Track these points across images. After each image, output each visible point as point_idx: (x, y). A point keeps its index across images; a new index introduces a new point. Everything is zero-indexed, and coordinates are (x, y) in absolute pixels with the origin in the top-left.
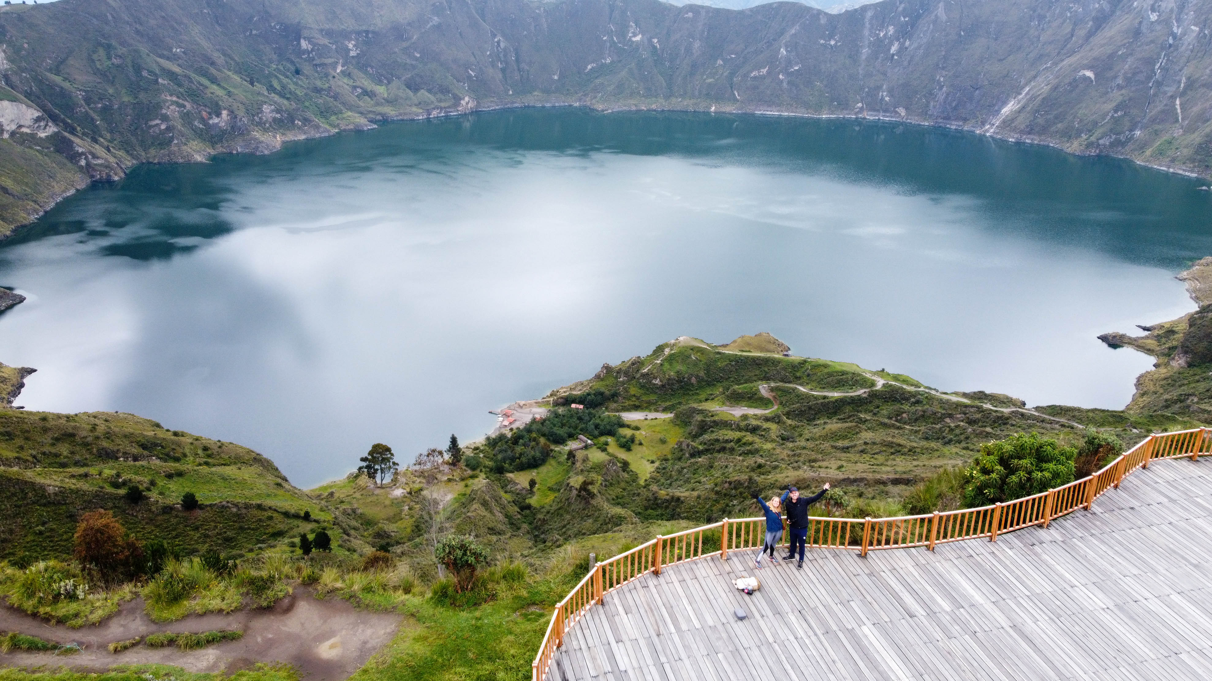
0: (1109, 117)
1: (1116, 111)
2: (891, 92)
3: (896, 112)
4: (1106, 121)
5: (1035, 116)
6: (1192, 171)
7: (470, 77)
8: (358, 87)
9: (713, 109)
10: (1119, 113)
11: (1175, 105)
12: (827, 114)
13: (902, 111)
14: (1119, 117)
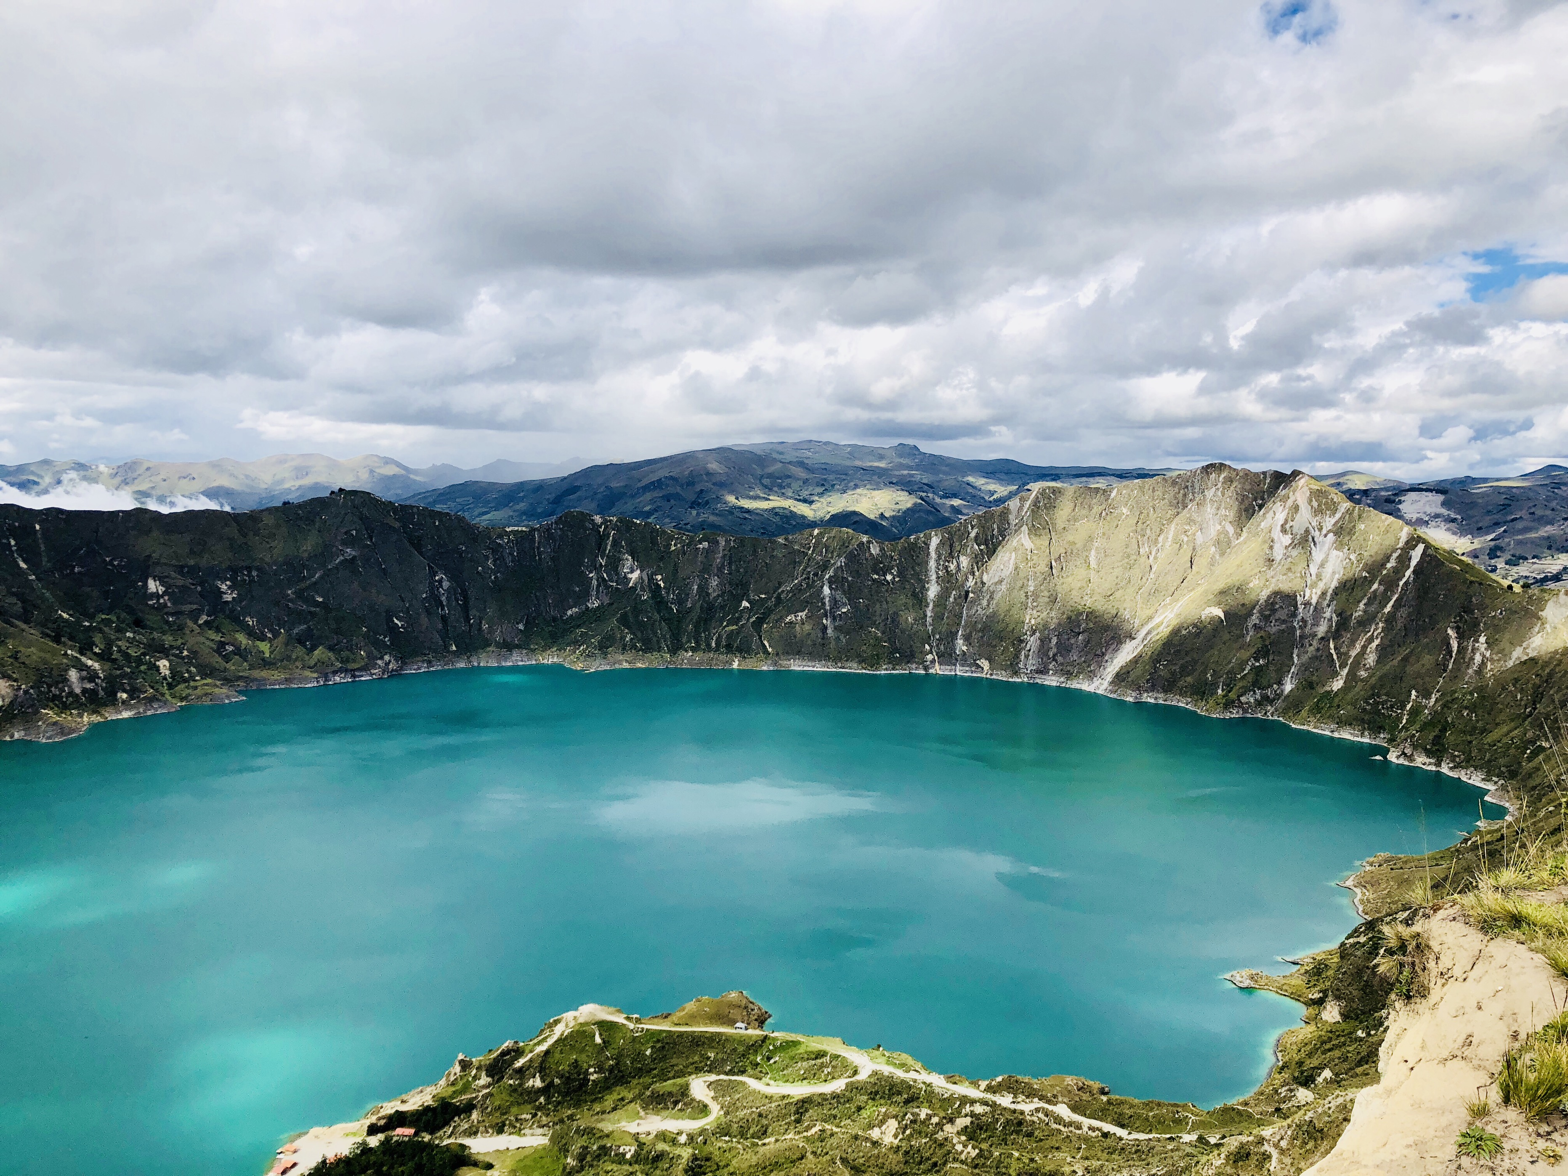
0: (1248, 668)
1: (1257, 660)
2: (967, 638)
3: (978, 666)
4: (1245, 672)
5: (1156, 667)
6: (1362, 735)
7: (393, 630)
8: (228, 644)
9: (735, 665)
10: (1261, 662)
11: (1329, 649)
12: (886, 669)
13: (985, 664)
14: (1261, 666)
